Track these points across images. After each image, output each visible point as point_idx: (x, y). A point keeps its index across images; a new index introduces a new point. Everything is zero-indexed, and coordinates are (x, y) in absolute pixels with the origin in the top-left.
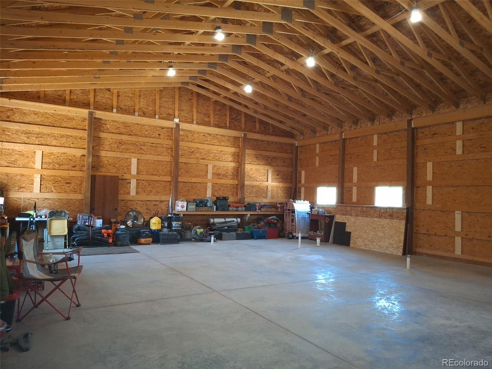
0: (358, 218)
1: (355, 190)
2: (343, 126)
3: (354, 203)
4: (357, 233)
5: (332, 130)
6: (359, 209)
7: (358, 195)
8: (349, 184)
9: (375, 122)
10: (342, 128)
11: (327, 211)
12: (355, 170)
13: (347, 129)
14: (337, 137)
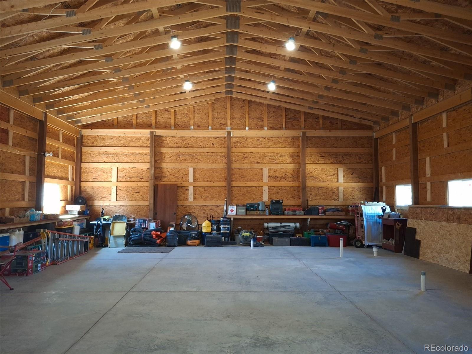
0: (427, 222)
1: (428, 185)
2: (411, 108)
3: (429, 204)
4: (425, 242)
5: (402, 115)
6: (429, 210)
7: (432, 193)
8: (423, 179)
9: (440, 97)
10: (410, 110)
11: (402, 214)
12: (428, 160)
13: (414, 111)
14: (407, 123)
